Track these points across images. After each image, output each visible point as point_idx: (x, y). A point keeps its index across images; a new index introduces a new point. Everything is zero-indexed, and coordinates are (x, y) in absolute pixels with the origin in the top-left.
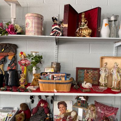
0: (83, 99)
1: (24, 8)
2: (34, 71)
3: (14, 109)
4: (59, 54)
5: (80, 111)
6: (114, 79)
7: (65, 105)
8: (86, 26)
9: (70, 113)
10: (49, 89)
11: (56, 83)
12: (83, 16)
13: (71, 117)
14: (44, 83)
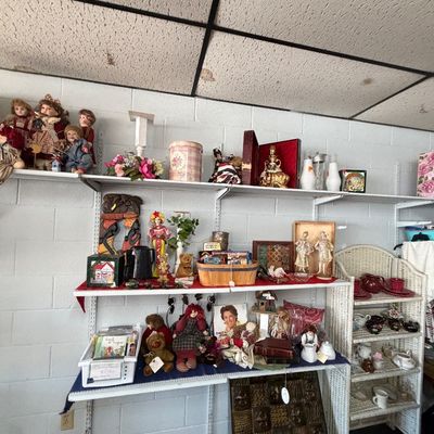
0: (269, 297)
1: (156, 126)
2: (179, 250)
3: (134, 329)
4: (223, 216)
5: (264, 319)
6: (321, 259)
7: (235, 312)
8: (278, 170)
9: (244, 326)
10: (220, 281)
11: (234, 270)
12: (272, 151)
13: (247, 333)
14: (211, 270)
